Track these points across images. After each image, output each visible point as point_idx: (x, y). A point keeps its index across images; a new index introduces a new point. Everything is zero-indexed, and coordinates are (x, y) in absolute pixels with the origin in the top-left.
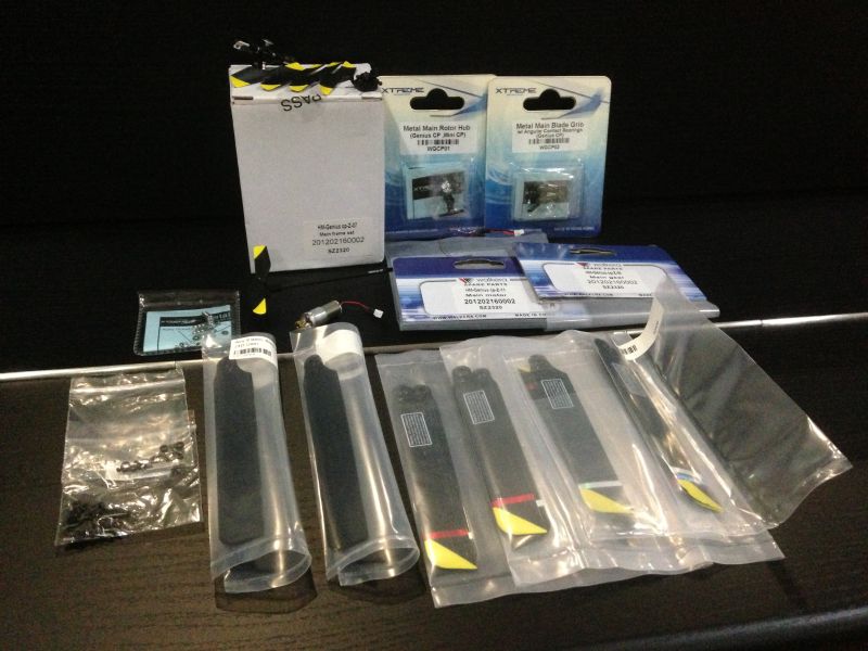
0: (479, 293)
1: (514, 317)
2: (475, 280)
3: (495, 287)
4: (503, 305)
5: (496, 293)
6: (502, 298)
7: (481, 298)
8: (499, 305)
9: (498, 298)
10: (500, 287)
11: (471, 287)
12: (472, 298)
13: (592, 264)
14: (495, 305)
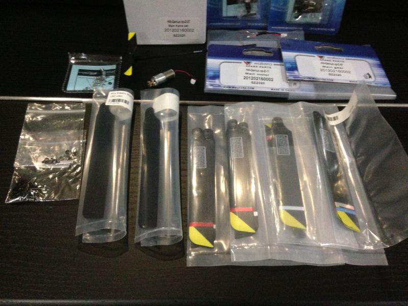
0: (253, 72)
1: (270, 90)
2: (253, 63)
3: (263, 69)
4: (266, 82)
5: (263, 73)
6: (266, 77)
7: (253, 76)
8: (263, 81)
9: (263, 77)
10: (266, 69)
11: (250, 68)
12: (249, 76)
13: (326, 57)
14: (261, 81)
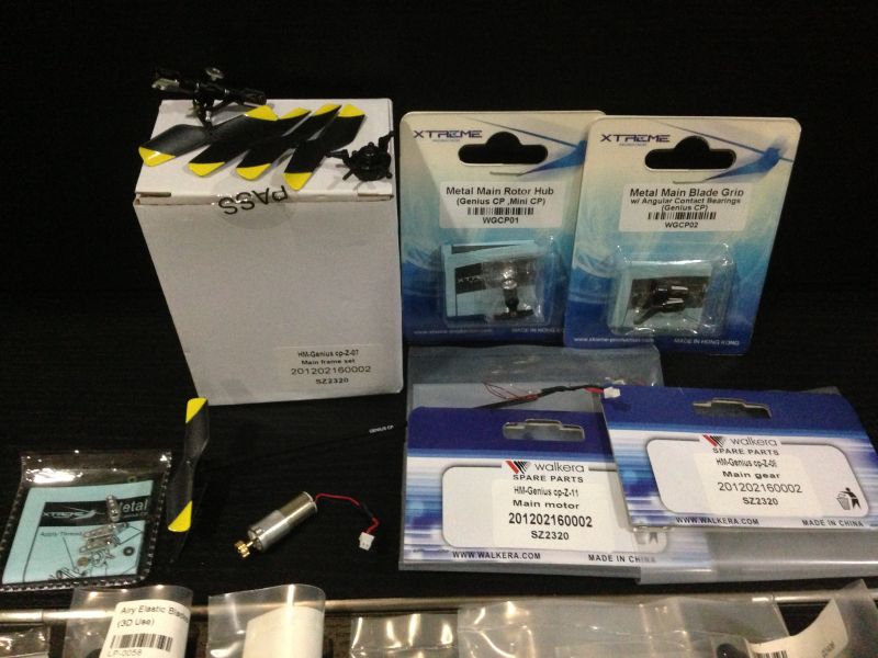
0: (534, 498)
1: (586, 561)
2: (533, 465)
3: (561, 486)
4: (571, 530)
5: (563, 499)
6: (571, 512)
7: (536, 510)
8: (564, 529)
9: (564, 512)
10: (570, 485)
11: (525, 483)
12: (522, 510)
13: (729, 439)
14: (557, 528)
